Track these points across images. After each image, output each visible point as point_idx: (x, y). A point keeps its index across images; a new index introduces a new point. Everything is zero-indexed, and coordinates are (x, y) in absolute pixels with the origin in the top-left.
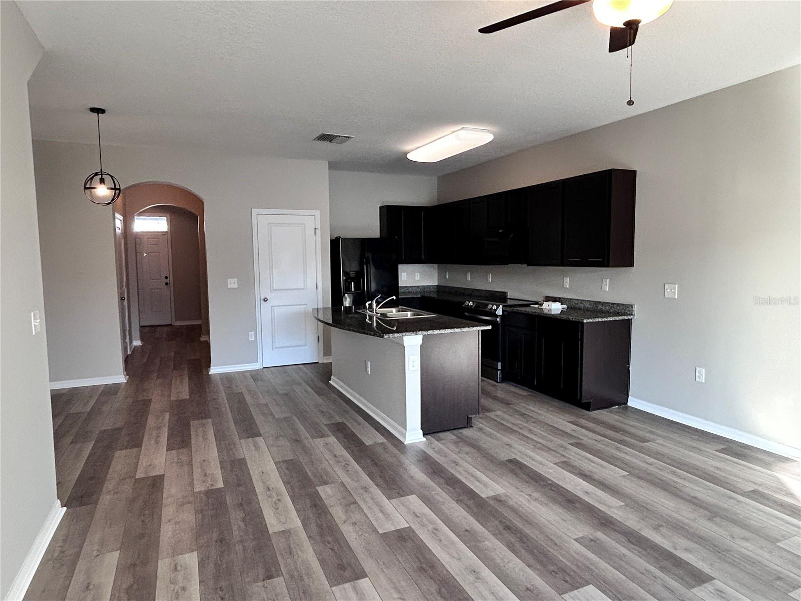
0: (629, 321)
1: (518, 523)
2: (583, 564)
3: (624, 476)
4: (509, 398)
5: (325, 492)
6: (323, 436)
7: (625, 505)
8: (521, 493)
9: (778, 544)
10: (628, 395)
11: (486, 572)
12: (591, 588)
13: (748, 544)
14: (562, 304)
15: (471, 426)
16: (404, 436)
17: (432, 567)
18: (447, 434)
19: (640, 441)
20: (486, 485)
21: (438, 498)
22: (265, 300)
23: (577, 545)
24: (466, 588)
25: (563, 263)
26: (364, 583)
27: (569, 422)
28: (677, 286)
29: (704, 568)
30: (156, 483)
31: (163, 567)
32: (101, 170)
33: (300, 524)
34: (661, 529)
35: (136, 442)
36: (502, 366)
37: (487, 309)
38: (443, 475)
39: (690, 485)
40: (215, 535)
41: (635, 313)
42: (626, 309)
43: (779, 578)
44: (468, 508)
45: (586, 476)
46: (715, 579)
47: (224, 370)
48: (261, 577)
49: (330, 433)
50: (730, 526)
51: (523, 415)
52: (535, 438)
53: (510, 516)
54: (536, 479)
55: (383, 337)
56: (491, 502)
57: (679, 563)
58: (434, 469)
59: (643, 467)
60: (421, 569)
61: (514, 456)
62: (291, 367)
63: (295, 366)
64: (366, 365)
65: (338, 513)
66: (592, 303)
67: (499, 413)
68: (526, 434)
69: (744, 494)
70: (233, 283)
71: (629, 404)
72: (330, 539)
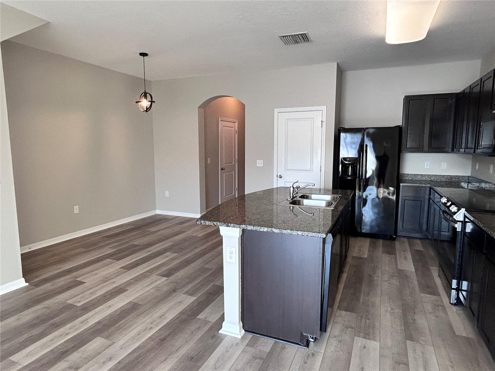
22: (281, 177)
32: (145, 91)
70: (260, 163)
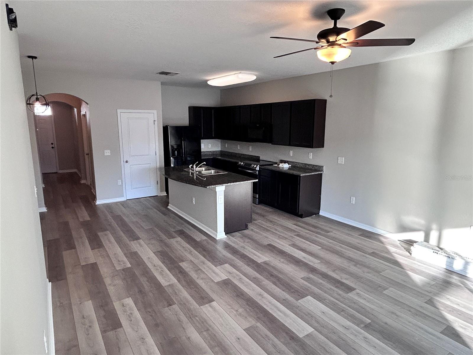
0: (321, 174)
1: (275, 273)
2: (306, 288)
3: (319, 249)
4: (263, 213)
5: (183, 265)
6: (174, 237)
7: (321, 262)
8: (275, 260)
9: (381, 274)
10: (319, 209)
11: (266, 295)
12: (309, 297)
13: (369, 275)
14: (289, 164)
15: (248, 229)
16: (216, 236)
17: (242, 295)
18: (237, 233)
19: (326, 232)
20: (259, 257)
21: (238, 264)
23: (303, 281)
24: (259, 302)
25: (290, 145)
26: (214, 304)
27: (293, 224)
28: (344, 158)
29: (352, 285)
30: (94, 267)
31: (117, 305)
32: (37, 93)
33: (176, 281)
34: (336, 271)
35: (71, 246)
36: (259, 196)
37: (251, 167)
38: (238, 253)
39: (349, 252)
40: (137, 290)
41: (324, 170)
42: (319, 168)
43: (380, 287)
44: (253, 268)
45: (303, 250)
46: (356, 289)
47: (105, 202)
48: (166, 305)
49: (177, 236)
50: (363, 268)
51: (271, 222)
52: (279, 233)
53: (272, 270)
54: (282, 253)
55: (206, 187)
56: (263, 264)
57: (342, 284)
58: (234, 251)
59: (327, 244)
60: (238, 296)
61: (270, 243)
62: (143, 199)
63: (145, 198)
64: (192, 199)
65: (193, 275)
66: (304, 164)
67: (260, 221)
68: (274, 231)
69: (369, 254)
70: (107, 153)
71: (320, 214)
72: (193, 287)
